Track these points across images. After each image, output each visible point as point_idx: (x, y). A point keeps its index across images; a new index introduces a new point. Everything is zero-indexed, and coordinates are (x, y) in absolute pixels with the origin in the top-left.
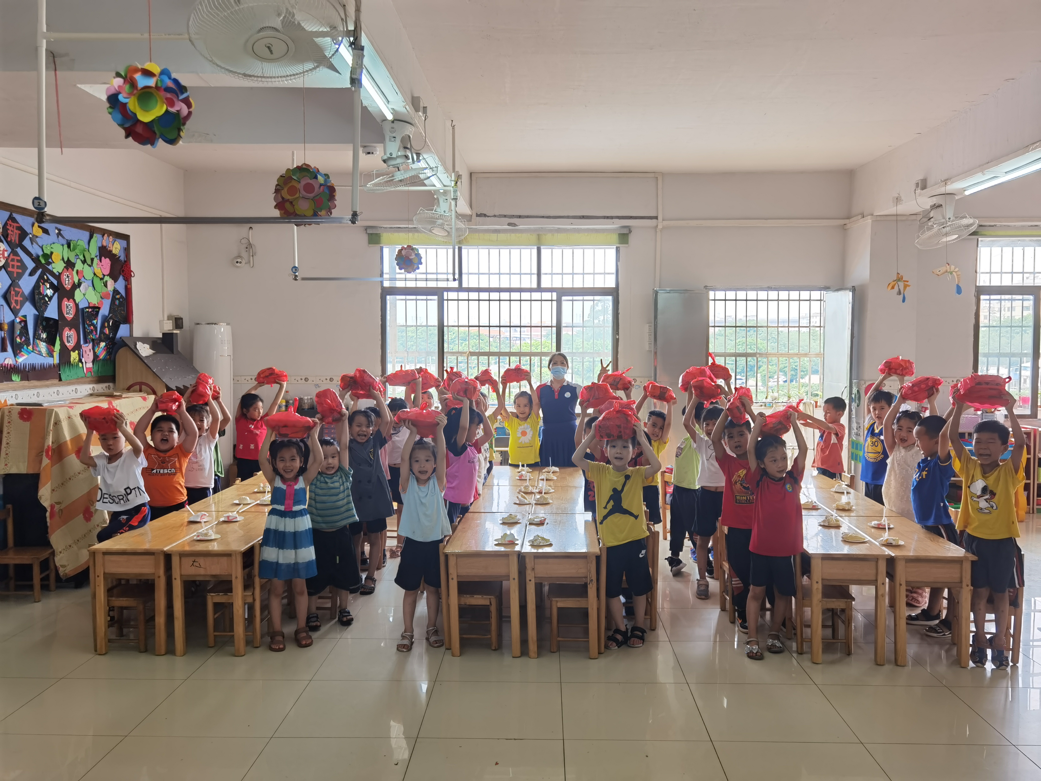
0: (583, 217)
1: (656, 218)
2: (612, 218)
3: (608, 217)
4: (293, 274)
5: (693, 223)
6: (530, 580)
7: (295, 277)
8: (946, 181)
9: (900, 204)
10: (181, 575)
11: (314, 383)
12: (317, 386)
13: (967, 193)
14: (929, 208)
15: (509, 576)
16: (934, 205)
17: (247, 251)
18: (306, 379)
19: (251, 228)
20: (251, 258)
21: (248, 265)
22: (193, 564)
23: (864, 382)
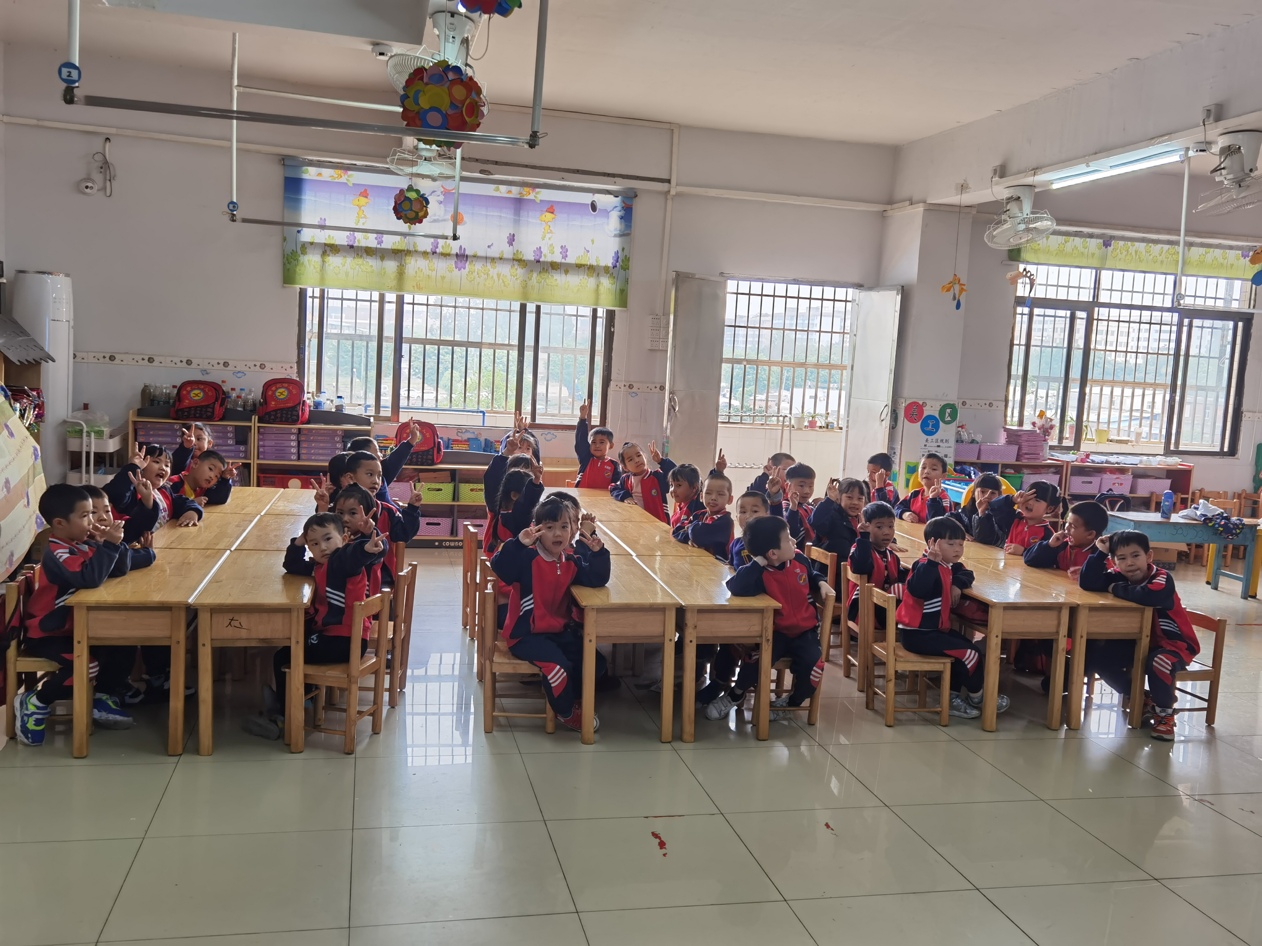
0: (577, 171)
1: (669, 181)
2: (614, 175)
3: (609, 175)
4: (230, 212)
5: (713, 192)
6: (691, 641)
7: (232, 217)
8: (1035, 170)
9: (966, 192)
10: (212, 639)
11: (200, 367)
12: (205, 372)
13: (1055, 186)
14: (1003, 200)
15: (664, 636)
16: (1012, 197)
17: (101, 172)
18: (189, 362)
19: (108, 139)
20: (108, 183)
21: (101, 193)
22: (230, 624)
23: (903, 400)
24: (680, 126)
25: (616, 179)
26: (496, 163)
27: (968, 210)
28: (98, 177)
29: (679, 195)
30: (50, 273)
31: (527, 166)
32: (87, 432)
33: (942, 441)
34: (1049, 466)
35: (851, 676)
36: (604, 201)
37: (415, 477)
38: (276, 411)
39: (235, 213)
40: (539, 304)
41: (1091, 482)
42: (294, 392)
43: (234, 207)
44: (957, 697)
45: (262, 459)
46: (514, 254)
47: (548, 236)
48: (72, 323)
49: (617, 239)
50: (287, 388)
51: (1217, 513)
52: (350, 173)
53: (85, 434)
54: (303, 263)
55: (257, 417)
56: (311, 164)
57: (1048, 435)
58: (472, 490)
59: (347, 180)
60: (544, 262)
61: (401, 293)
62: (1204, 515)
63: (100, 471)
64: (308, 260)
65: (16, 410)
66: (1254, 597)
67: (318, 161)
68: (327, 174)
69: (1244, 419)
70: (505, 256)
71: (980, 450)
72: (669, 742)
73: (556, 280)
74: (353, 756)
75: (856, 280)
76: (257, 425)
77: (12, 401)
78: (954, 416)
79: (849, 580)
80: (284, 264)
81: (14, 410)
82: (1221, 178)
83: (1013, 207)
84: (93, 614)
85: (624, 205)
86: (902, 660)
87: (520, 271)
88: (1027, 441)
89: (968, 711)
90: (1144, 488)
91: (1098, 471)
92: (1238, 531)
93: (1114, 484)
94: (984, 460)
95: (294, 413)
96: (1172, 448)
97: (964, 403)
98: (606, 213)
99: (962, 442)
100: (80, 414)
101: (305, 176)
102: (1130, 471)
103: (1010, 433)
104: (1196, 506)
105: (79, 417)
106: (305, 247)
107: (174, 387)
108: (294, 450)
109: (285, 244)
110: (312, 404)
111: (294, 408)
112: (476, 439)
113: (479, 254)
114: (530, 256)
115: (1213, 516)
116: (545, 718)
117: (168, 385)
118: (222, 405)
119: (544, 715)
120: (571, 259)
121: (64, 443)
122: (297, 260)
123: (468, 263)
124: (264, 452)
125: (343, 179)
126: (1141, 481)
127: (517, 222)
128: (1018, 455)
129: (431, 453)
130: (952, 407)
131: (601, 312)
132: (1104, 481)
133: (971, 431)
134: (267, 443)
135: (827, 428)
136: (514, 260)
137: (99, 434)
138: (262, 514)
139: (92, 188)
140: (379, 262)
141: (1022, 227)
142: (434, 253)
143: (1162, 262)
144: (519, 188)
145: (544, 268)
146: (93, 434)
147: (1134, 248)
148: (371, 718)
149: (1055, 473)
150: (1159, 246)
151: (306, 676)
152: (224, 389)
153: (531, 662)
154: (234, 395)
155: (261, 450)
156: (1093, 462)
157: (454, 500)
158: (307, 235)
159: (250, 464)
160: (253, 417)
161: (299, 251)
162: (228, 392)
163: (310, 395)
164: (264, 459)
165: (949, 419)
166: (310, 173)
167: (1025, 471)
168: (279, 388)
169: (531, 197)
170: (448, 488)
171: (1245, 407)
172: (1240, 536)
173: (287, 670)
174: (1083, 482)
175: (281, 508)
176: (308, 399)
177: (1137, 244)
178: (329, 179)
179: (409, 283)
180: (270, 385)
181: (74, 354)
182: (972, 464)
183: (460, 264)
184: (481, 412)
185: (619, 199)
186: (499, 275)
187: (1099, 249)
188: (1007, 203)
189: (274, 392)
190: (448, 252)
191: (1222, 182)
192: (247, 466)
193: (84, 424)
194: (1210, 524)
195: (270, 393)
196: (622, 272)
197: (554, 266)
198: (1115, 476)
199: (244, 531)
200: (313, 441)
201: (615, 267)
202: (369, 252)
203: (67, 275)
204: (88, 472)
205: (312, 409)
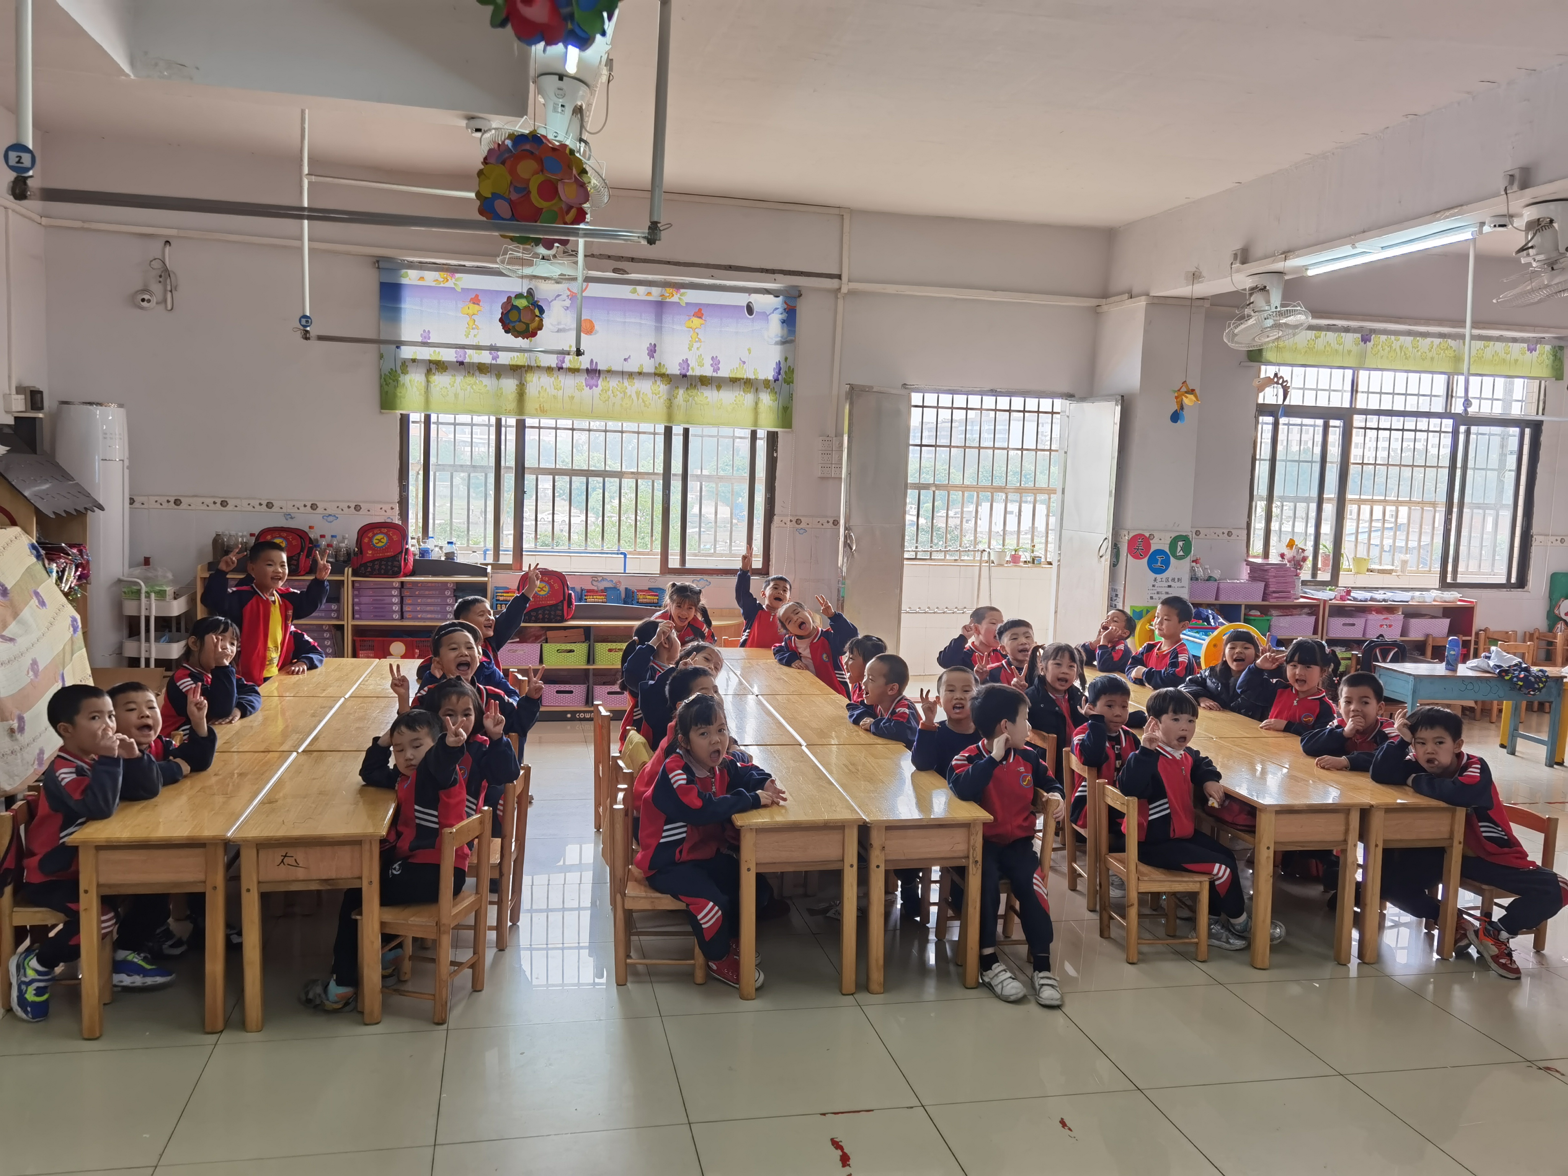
0: (730, 268)
1: (839, 277)
2: (773, 272)
3: (767, 271)
4: (302, 328)
5: (891, 289)
6: (878, 867)
7: (305, 334)
8: (1287, 254)
9: (1199, 282)
10: (259, 882)
11: (284, 510)
12: (289, 516)
13: (1311, 273)
14: (1245, 290)
15: (843, 860)
16: (1256, 287)
17: (160, 282)
18: (270, 505)
19: (167, 242)
20: (169, 295)
21: (162, 307)
22: (282, 861)
23: (1126, 533)
24: (851, 211)
25: (777, 276)
26: (632, 260)
27: (1200, 302)
28: (157, 288)
29: (852, 293)
30: (100, 404)
31: (669, 263)
32: (146, 592)
33: (1173, 580)
34: (1302, 606)
35: (1078, 888)
36: (762, 302)
37: (542, 637)
38: (373, 561)
39: (308, 329)
40: (686, 426)
41: (1353, 625)
42: (395, 538)
43: (307, 322)
44: (1216, 923)
45: (358, 619)
46: (656, 368)
47: (696, 345)
48: (127, 463)
49: (778, 348)
50: (386, 534)
51: (1514, 663)
52: (458, 275)
53: (143, 596)
54: (404, 384)
55: (350, 570)
56: (411, 266)
57: (1300, 569)
58: (610, 650)
59: (455, 284)
60: (691, 376)
61: (523, 418)
62: (1499, 667)
63: (163, 639)
64: (410, 381)
65: (52, 572)
66: (1561, 764)
67: (420, 262)
68: (430, 277)
69: (1534, 544)
70: (645, 371)
71: (1218, 588)
72: (852, 994)
73: (706, 397)
74: (445, 1026)
75: (1066, 389)
76: (351, 579)
77: (46, 562)
78: (1187, 549)
79: (1073, 771)
80: (381, 386)
81: (49, 572)
82: (1530, 260)
83: (1258, 299)
84: (103, 855)
85: (786, 306)
86: (1146, 879)
87: (662, 388)
88: (1275, 577)
89: (1231, 941)
90: (1418, 630)
91: (1362, 610)
92: (1541, 685)
93: (1381, 626)
94: (1224, 600)
95: (396, 563)
96: (1449, 580)
97: (1198, 533)
98: (765, 316)
99: (1197, 579)
100: (138, 571)
101: (404, 281)
102: (1401, 610)
103: (1254, 567)
104: (1487, 654)
105: (137, 575)
106: (406, 365)
107: (252, 535)
108: (396, 608)
109: (382, 361)
110: (418, 552)
111: (395, 558)
112: (615, 589)
113: (614, 368)
114: (673, 368)
115: (1509, 667)
116: (694, 965)
117: (245, 533)
118: (308, 556)
119: (692, 962)
120: (724, 372)
121: (118, 606)
122: (397, 381)
123: (601, 379)
124: (360, 612)
125: (450, 284)
126: (1413, 622)
127: (659, 329)
128: (1264, 593)
129: (560, 608)
130: (1185, 539)
131: (761, 433)
132: (1369, 622)
133: (1208, 567)
134: (364, 600)
135: (1033, 563)
136: (655, 374)
137: (161, 594)
138: (347, 696)
139: (149, 301)
140: (494, 380)
141: (1270, 322)
142: (560, 368)
143: (1432, 359)
144: (660, 289)
145: (691, 384)
146: (153, 595)
147: (1399, 343)
148: (471, 970)
149: (1310, 614)
150: (1429, 340)
151: (383, 924)
152: (312, 536)
153: (675, 896)
154: (324, 543)
155: (356, 608)
156: (1355, 599)
157: (588, 662)
158: (407, 352)
159: (343, 625)
160: (346, 569)
161: (399, 371)
162: (317, 540)
163: (414, 542)
164: (360, 619)
165: (1181, 553)
166: (410, 277)
167: (1274, 612)
168: (377, 534)
169: (675, 299)
170: (581, 649)
171: (1535, 529)
172: (1544, 690)
173: (358, 917)
174: (1344, 625)
175: (371, 687)
176: (413, 546)
177: (1402, 338)
178: (433, 284)
179: (531, 404)
180: (367, 530)
181: (131, 499)
182: (1209, 606)
183: (593, 382)
184: (622, 553)
185: (781, 299)
186: (638, 394)
187: (1357, 344)
188: (1251, 295)
189: (371, 539)
190: (577, 367)
191: (1530, 264)
192: (340, 628)
193: (142, 584)
194: (1507, 678)
195: (366, 540)
196: (785, 386)
197: (704, 381)
198: (1381, 617)
199: (320, 721)
200: (419, 596)
201: (776, 380)
202: (482, 369)
203: (121, 406)
204: (148, 640)
205: (417, 557)
